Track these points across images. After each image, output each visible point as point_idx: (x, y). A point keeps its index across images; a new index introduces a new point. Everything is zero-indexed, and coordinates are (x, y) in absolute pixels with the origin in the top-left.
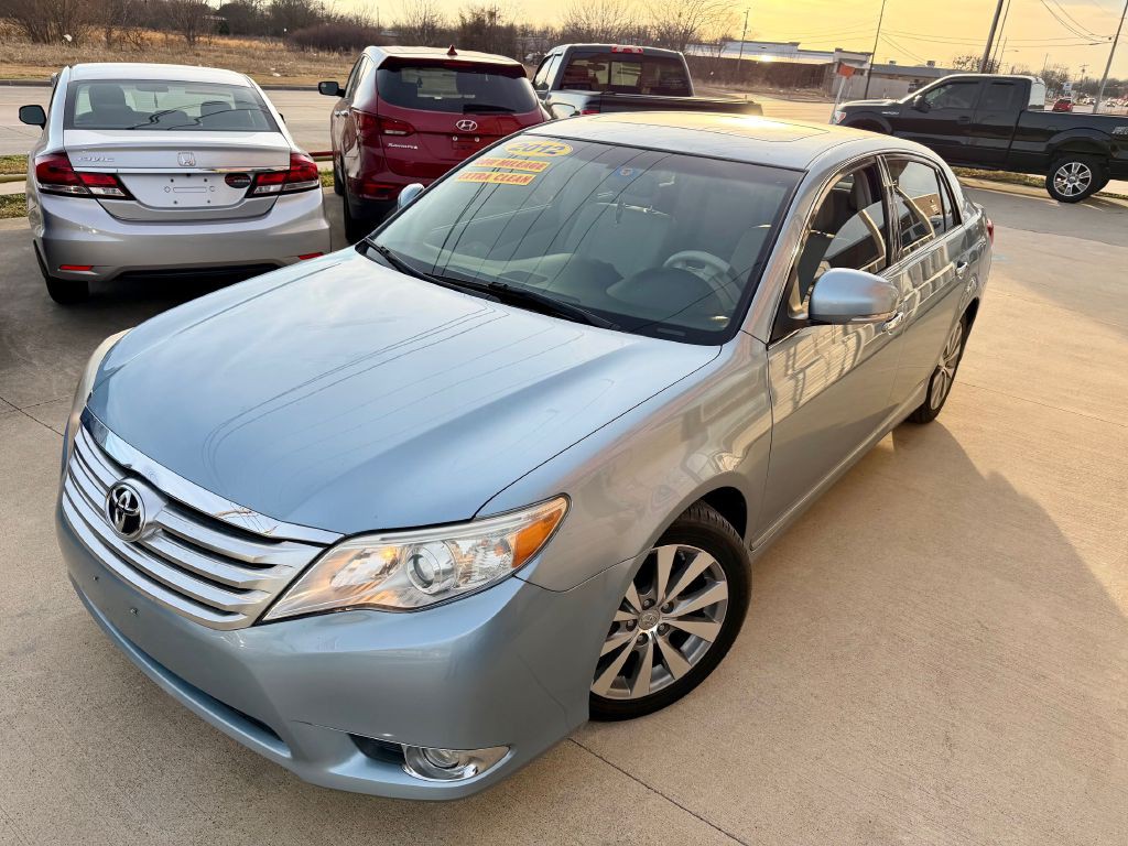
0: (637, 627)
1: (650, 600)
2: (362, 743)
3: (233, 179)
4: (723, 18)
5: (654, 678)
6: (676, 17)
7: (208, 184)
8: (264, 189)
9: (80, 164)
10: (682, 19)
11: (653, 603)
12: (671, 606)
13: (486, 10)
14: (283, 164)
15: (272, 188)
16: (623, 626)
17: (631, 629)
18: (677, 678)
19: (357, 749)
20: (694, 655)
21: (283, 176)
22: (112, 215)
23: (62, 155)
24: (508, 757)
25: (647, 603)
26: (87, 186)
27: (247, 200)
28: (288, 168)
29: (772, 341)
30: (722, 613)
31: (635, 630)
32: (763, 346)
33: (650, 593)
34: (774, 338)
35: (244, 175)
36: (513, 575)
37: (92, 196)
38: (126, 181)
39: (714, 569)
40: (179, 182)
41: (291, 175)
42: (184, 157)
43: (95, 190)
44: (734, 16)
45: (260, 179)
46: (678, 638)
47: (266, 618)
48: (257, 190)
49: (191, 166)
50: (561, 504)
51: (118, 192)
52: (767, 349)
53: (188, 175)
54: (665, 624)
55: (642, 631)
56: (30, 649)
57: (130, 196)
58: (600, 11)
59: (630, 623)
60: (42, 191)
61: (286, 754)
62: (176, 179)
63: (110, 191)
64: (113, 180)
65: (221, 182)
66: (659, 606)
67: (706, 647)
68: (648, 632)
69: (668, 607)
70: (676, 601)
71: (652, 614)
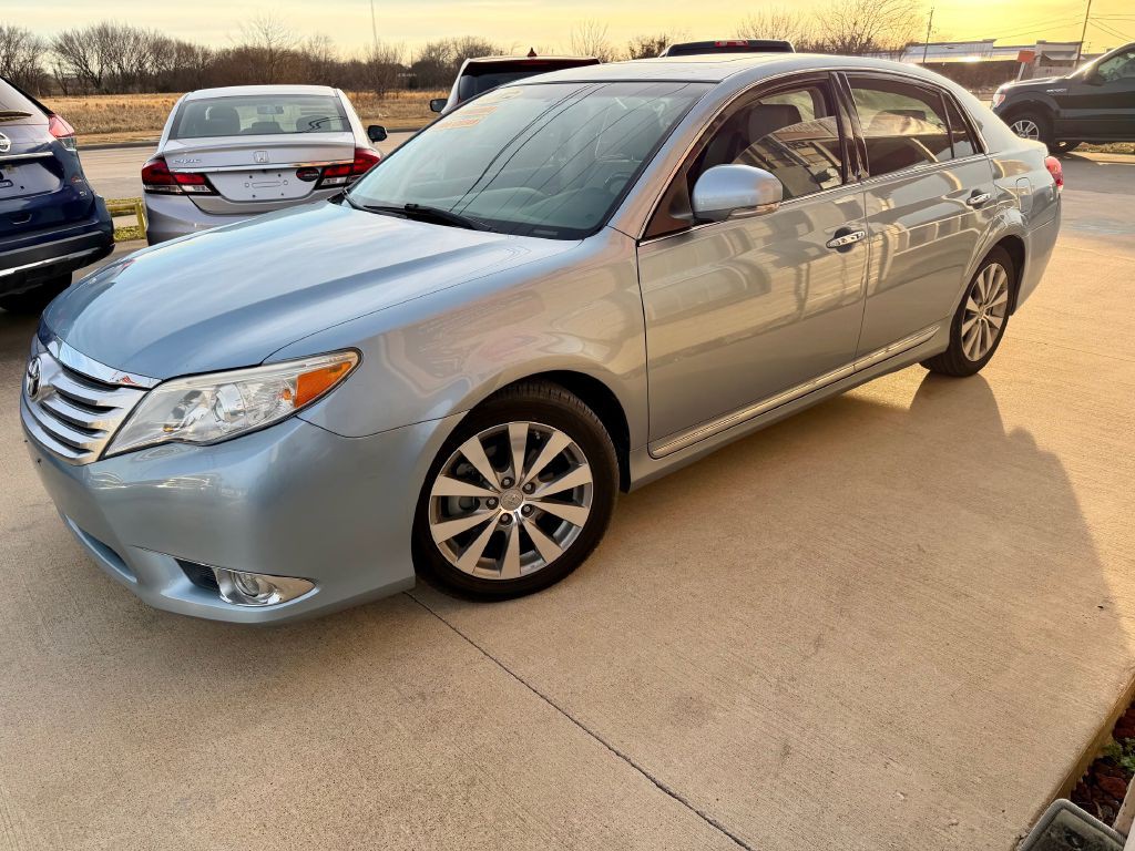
0: (500, 507)
1: (509, 478)
2: (188, 568)
3: (303, 173)
4: (903, 21)
5: (523, 563)
6: (852, 26)
7: (281, 179)
8: (332, 181)
9: (174, 166)
10: (857, 27)
11: (512, 481)
12: (533, 487)
13: (657, 40)
14: (349, 158)
15: (339, 180)
16: (483, 502)
17: (493, 507)
18: (549, 562)
19: (183, 574)
20: (565, 541)
21: (348, 169)
22: (201, 209)
23: (161, 159)
24: (315, 591)
25: (507, 482)
26: (180, 185)
27: (316, 192)
28: (352, 161)
29: (645, 238)
30: (589, 497)
31: (497, 510)
32: (634, 242)
33: (508, 472)
34: (648, 235)
35: (313, 169)
36: (294, 415)
37: (185, 193)
38: (213, 180)
39: (572, 449)
40: (258, 178)
41: (356, 168)
42: (259, 155)
43: (187, 188)
44: (916, 18)
45: (328, 172)
46: (548, 524)
47: (108, 454)
48: (325, 182)
49: (266, 163)
50: (351, 357)
51: (207, 190)
52: (637, 245)
53: (264, 171)
54: (530, 506)
55: (504, 511)
56: (29, 528)
57: (215, 192)
58: (770, 30)
59: (492, 502)
60: (146, 192)
61: (134, 580)
62: (254, 176)
63: (200, 189)
64: (201, 179)
65: (293, 177)
66: (519, 485)
67: (575, 534)
68: (511, 513)
69: (529, 487)
70: (537, 481)
71: (513, 493)
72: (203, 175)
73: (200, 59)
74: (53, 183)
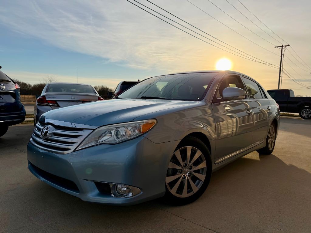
5: (188, 192)
9: (48, 98)
16: (178, 171)
18: (195, 192)
20: (199, 185)
23: (44, 97)
24: (141, 193)
25: (185, 165)
26: (49, 103)
30: (205, 171)
31: (182, 174)
33: (185, 162)
36: (142, 135)
37: (50, 106)
39: (202, 157)
40: (71, 103)
43: (50, 104)
46: (194, 179)
47: (77, 149)
50: (155, 121)
51: (56, 105)
53: (73, 101)
54: (190, 173)
57: (59, 106)
59: (181, 171)
60: (38, 105)
63: (54, 105)
66: (188, 167)
67: (202, 183)
68: (185, 175)
69: (190, 167)
70: (192, 166)
71: (186, 169)
72: (56, 101)
73: (28, 87)
74: (13, 100)
